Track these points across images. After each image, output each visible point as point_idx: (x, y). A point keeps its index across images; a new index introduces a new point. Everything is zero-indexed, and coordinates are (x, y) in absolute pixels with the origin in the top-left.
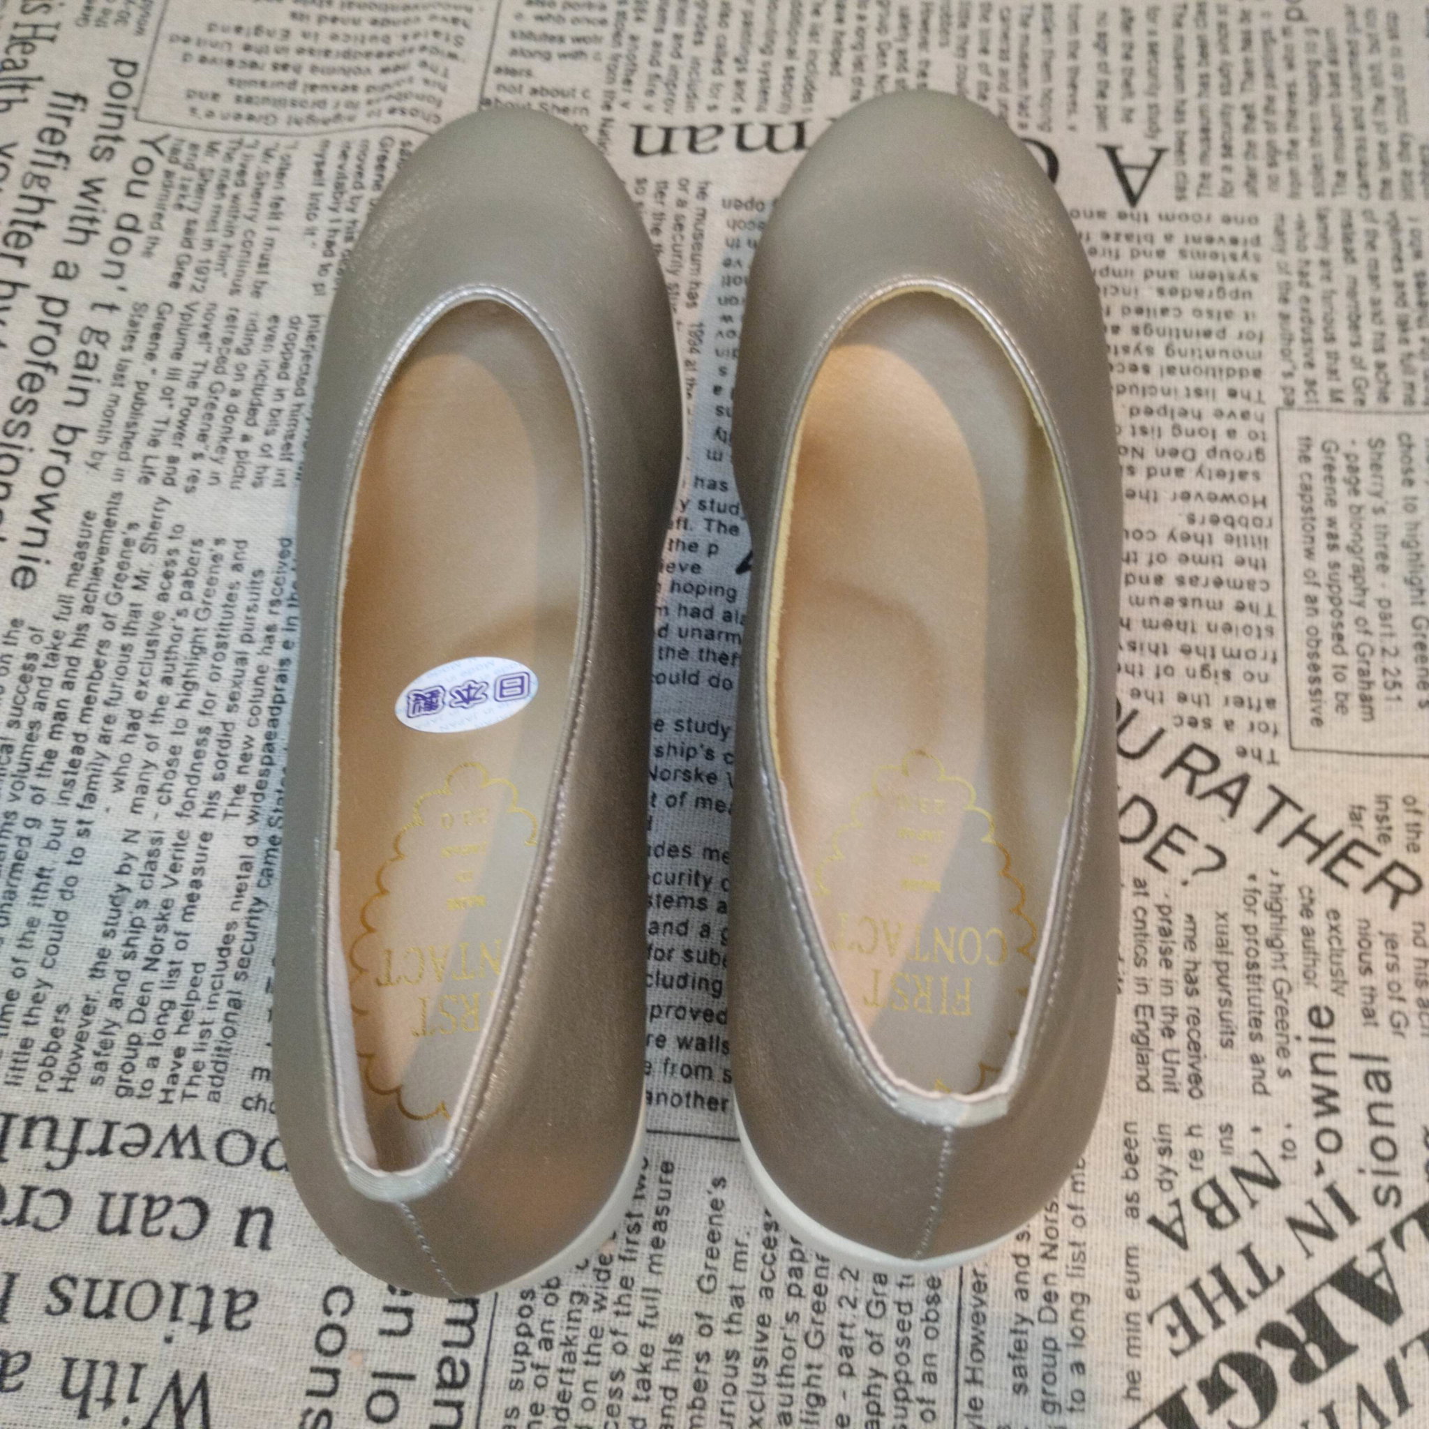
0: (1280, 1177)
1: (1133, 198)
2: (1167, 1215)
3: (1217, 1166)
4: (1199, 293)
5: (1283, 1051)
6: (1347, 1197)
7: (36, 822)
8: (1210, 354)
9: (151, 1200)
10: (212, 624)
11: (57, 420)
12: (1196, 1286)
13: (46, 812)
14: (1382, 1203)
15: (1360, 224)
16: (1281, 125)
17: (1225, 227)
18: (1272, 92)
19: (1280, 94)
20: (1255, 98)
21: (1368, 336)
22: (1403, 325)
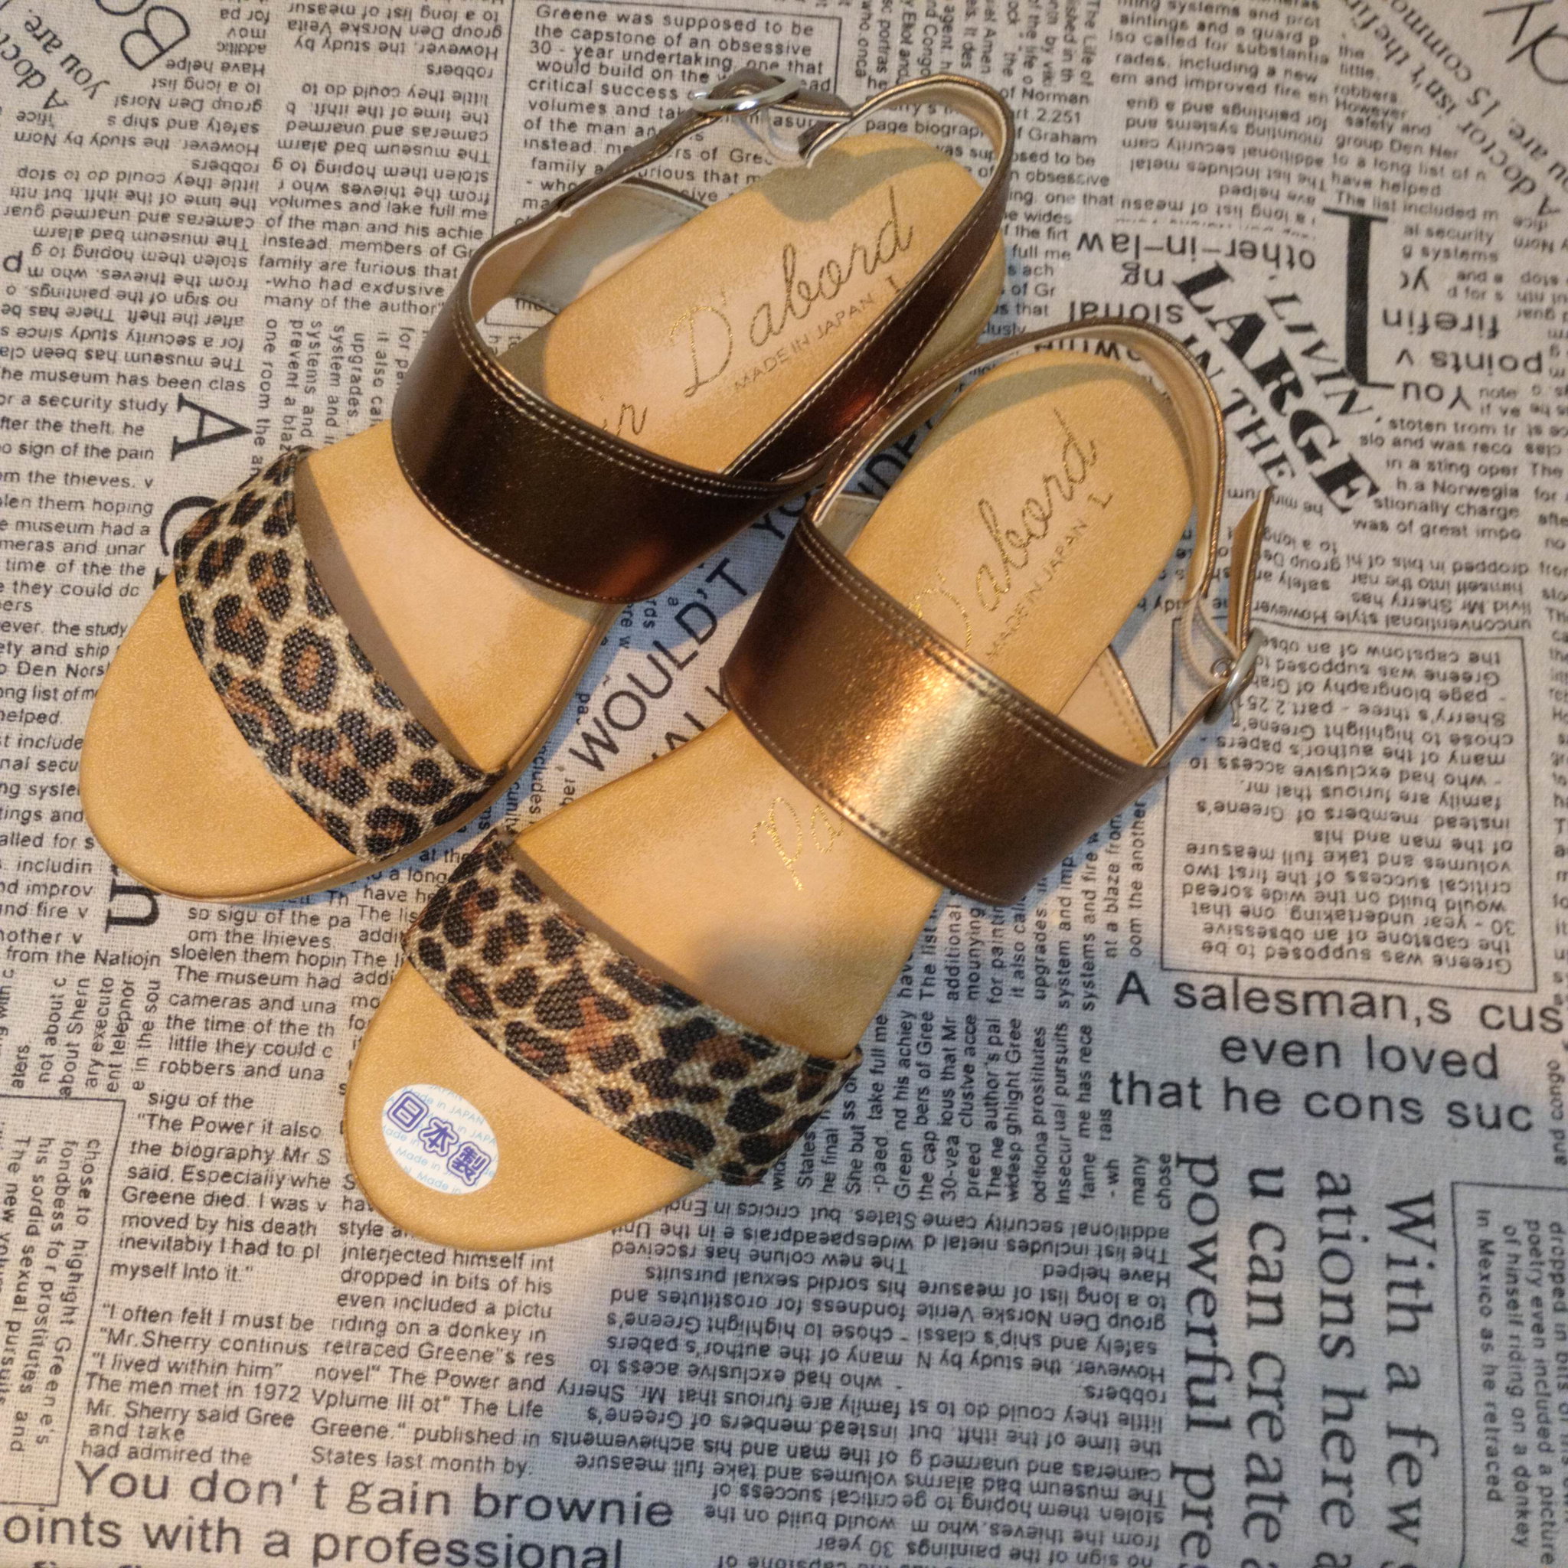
1: (239, 430)
4: (355, 379)
7: (915, 1453)
9: (1253, 1277)
10: (702, 1313)
11: (470, 1518)
13: (903, 1447)
14: (1181, 318)
15: (282, 231)
16: (155, 289)
17: (278, 350)
18: (113, 292)
19: (116, 286)
20: (120, 310)
21: (410, 239)
22: (400, 209)
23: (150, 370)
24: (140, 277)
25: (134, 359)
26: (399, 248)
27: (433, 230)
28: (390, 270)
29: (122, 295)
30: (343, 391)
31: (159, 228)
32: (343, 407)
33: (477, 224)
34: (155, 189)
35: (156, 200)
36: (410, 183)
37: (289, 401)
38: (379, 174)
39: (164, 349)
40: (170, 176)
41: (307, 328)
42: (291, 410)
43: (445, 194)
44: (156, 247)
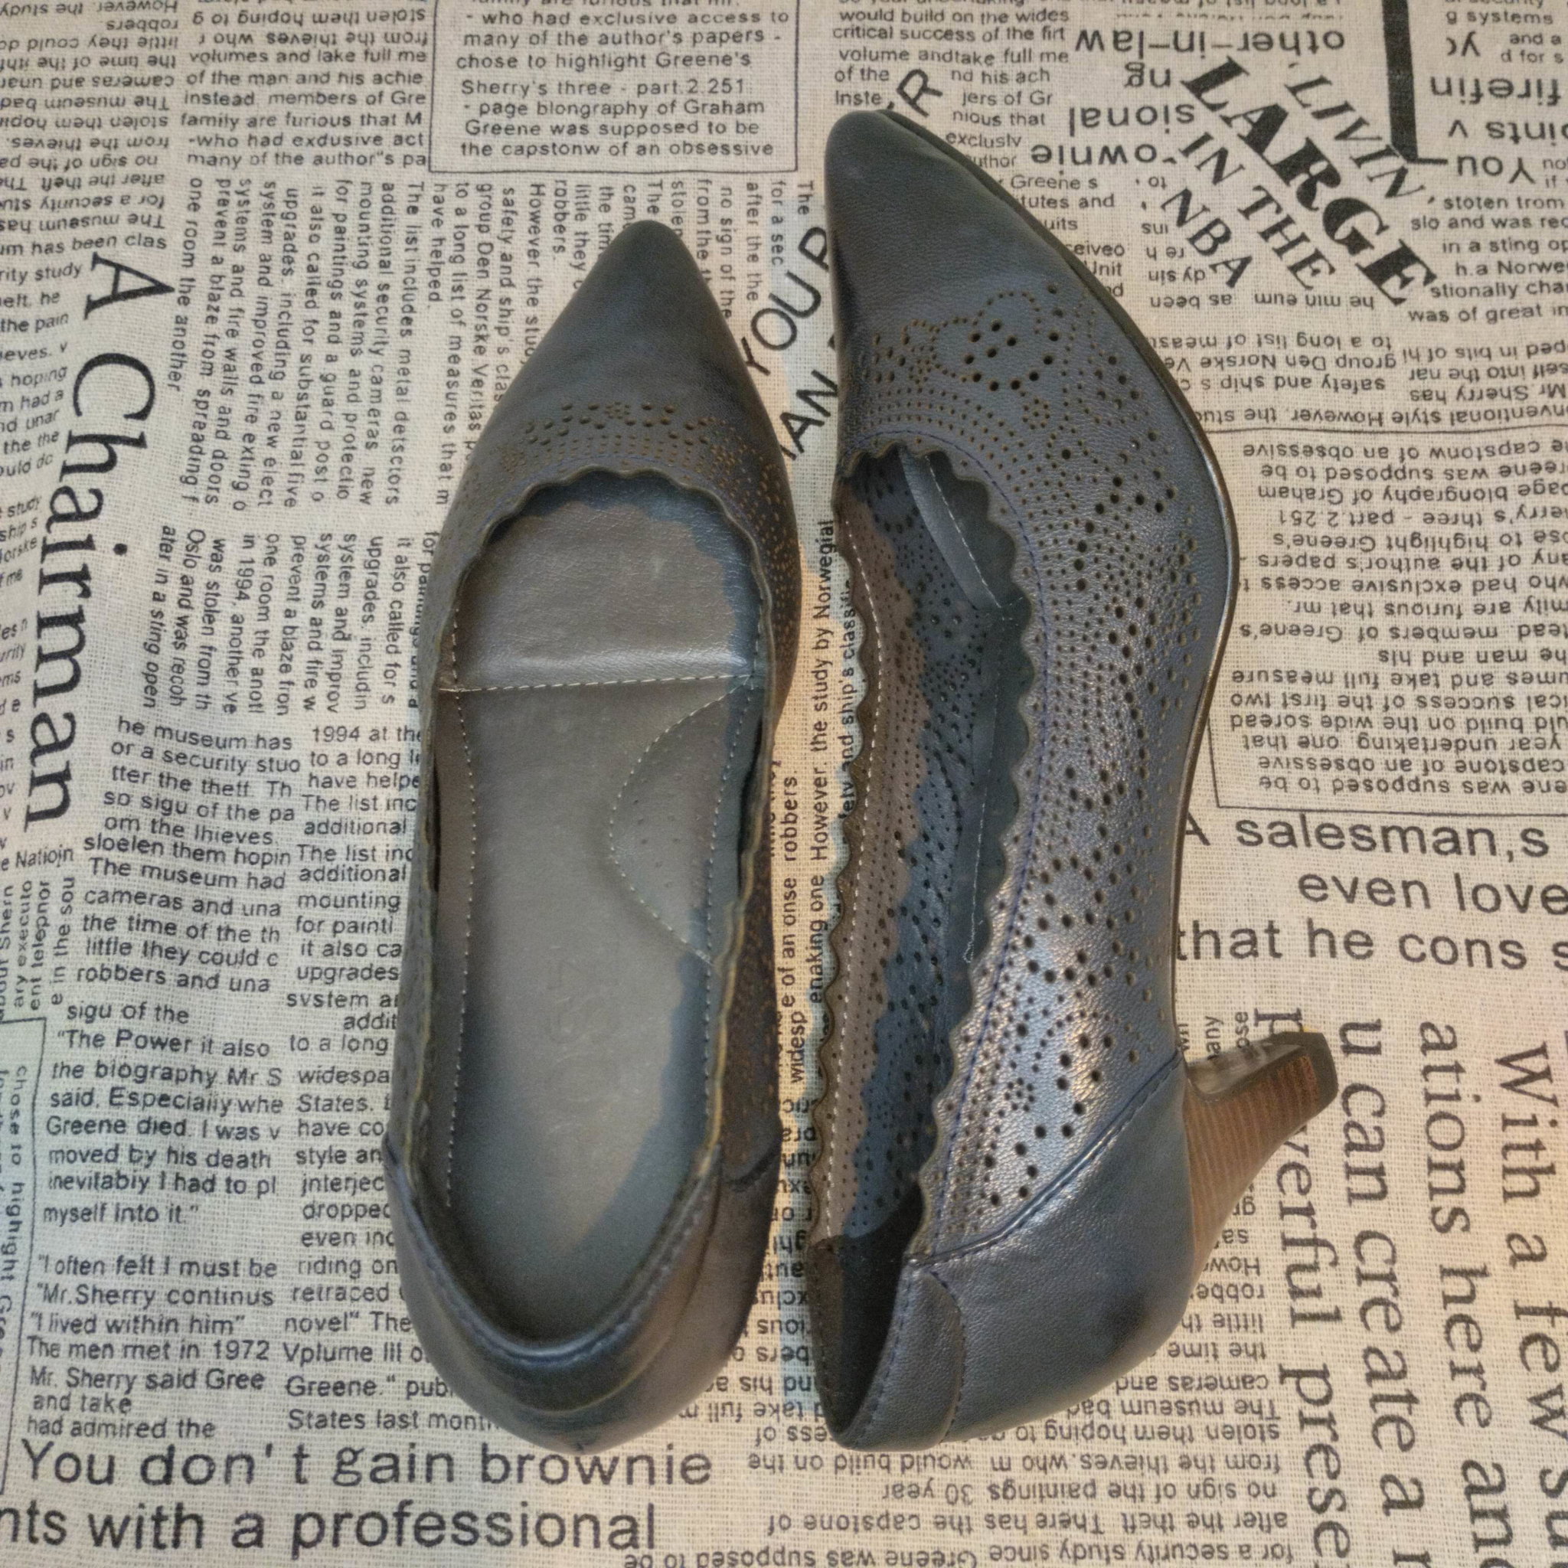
0: (1180, 189)
1: (159, 288)
2: (1225, 274)
3: (1178, 237)
4: (289, 237)
5: (1074, 184)
6: (1190, 141)
8: (366, 228)
9: (1350, 1147)
12: (1280, 252)
14: (1191, 118)
15: (205, 87)
16: (71, 155)
17: (203, 210)
18: (24, 161)
19: (27, 153)
20: (33, 178)
21: (343, 88)
22: (331, 57)
23: (65, 235)
24: (53, 144)
25: (49, 227)
26: (332, 99)
27: (368, 77)
28: (324, 121)
29: (35, 163)
30: (276, 249)
31: (74, 93)
32: (277, 266)
33: (415, 67)
34: (69, 54)
35: (70, 65)
36: (342, 29)
37: (217, 260)
38: (308, 21)
39: (78, 213)
40: (84, 38)
41: (235, 185)
42: (218, 269)
43: (378, 36)
44: (71, 113)
